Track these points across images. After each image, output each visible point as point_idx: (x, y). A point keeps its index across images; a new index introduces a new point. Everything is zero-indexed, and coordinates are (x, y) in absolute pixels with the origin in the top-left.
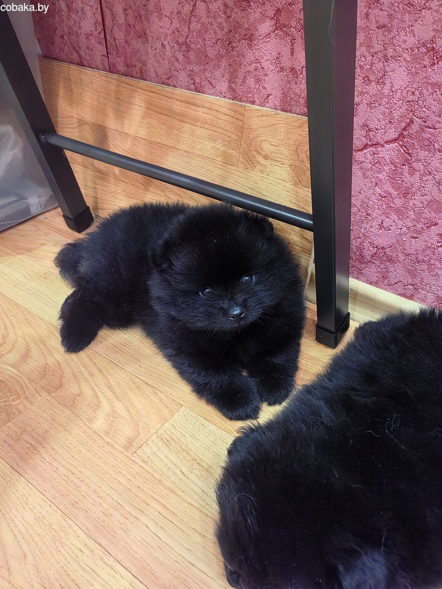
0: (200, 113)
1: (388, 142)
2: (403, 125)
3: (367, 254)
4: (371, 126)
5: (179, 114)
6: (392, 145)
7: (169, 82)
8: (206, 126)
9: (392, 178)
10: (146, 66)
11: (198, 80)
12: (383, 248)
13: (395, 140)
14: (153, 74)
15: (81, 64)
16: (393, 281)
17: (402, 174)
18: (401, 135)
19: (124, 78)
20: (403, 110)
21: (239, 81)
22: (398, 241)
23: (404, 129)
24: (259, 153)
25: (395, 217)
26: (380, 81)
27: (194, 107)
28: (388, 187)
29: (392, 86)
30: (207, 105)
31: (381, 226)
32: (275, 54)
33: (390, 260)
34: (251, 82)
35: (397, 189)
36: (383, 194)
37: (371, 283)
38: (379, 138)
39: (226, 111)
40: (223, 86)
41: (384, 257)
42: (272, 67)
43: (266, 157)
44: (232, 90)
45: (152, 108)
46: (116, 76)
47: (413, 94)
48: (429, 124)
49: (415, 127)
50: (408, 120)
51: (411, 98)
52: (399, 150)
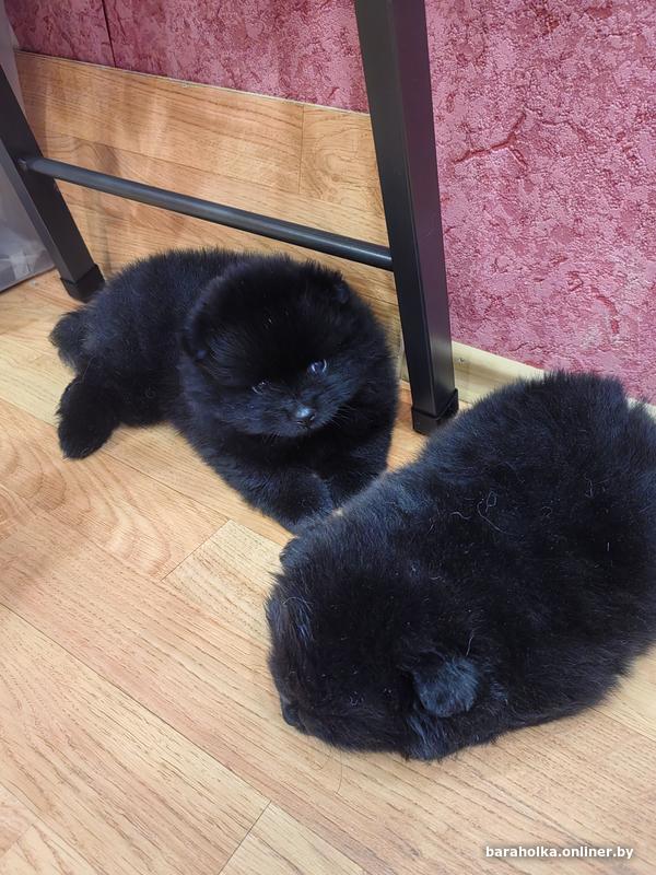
0: (243, 120)
1: (495, 147)
2: (514, 120)
3: (480, 307)
4: (473, 125)
5: (215, 123)
6: (502, 150)
7: (199, 76)
8: (253, 138)
9: (504, 198)
10: (165, 55)
11: (237, 72)
12: (499, 298)
13: (503, 144)
14: (175, 67)
15: (75, 58)
16: (516, 344)
17: (516, 190)
18: (512, 135)
19: (135, 75)
20: (512, 100)
21: (293, 71)
22: (518, 286)
23: (515, 127)
24: (326, 173)
25: (513, 253)
26: (480, 61)
27: (234, 112)
28: (500, 210)
29: (496, 67)
30: (253, 108)
31: (495, 266)
32: (338, 29)
33: (510, 314)
34: (309, 70)
35: (511, 212)
36: (495, 221)
37: (487, 350)
38: (484, 142)
39: (277, 114)
40: (272, 78)
41: (501, 309)
42: (335, 48)
43: (336, 179)
44: (285, 83)
45: (176, 115)
46: (124, 72)
47: (523, 76)
48: (546, 117)
49: (529, 124)
50: (519, 114)
51: (520, 82)
52: (510, 157)
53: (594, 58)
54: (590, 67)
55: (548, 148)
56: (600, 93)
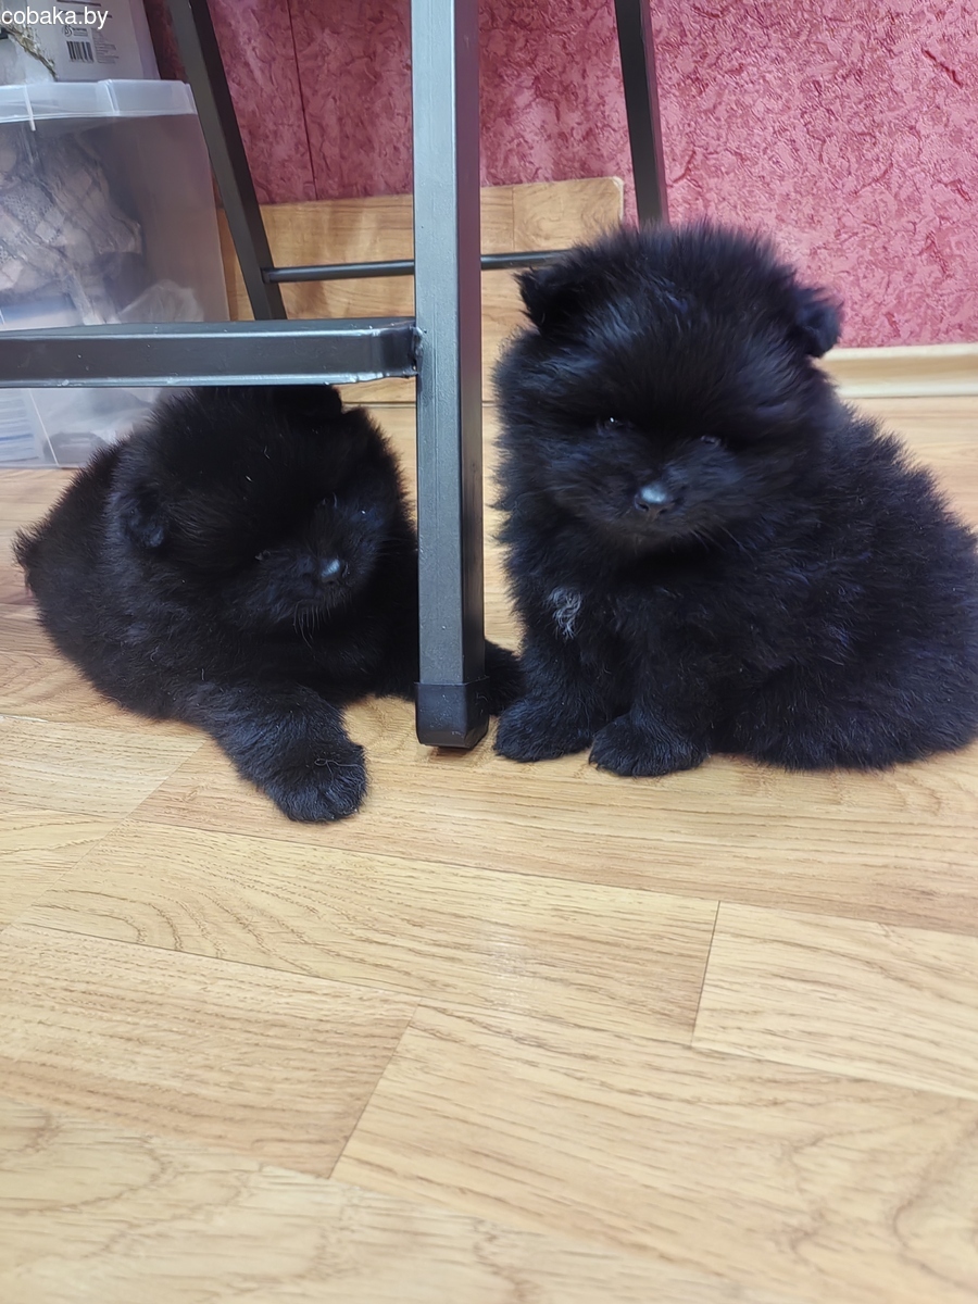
1: (676, 181)
2: (687, 158)
6: (681, 183)
18: (688, 169)
20: (684, 144)
23: (689, 162)
32: (538, 123)
42: (536, 138)
47: (689, 125)
48: (711, 150)
49: (699, 157)
50: (690, 153)
51: (688, 130)
52: (689, 186)
53: (738, 103)
54: (735, 108)
55: (717, 172)
56: (746, 124)
